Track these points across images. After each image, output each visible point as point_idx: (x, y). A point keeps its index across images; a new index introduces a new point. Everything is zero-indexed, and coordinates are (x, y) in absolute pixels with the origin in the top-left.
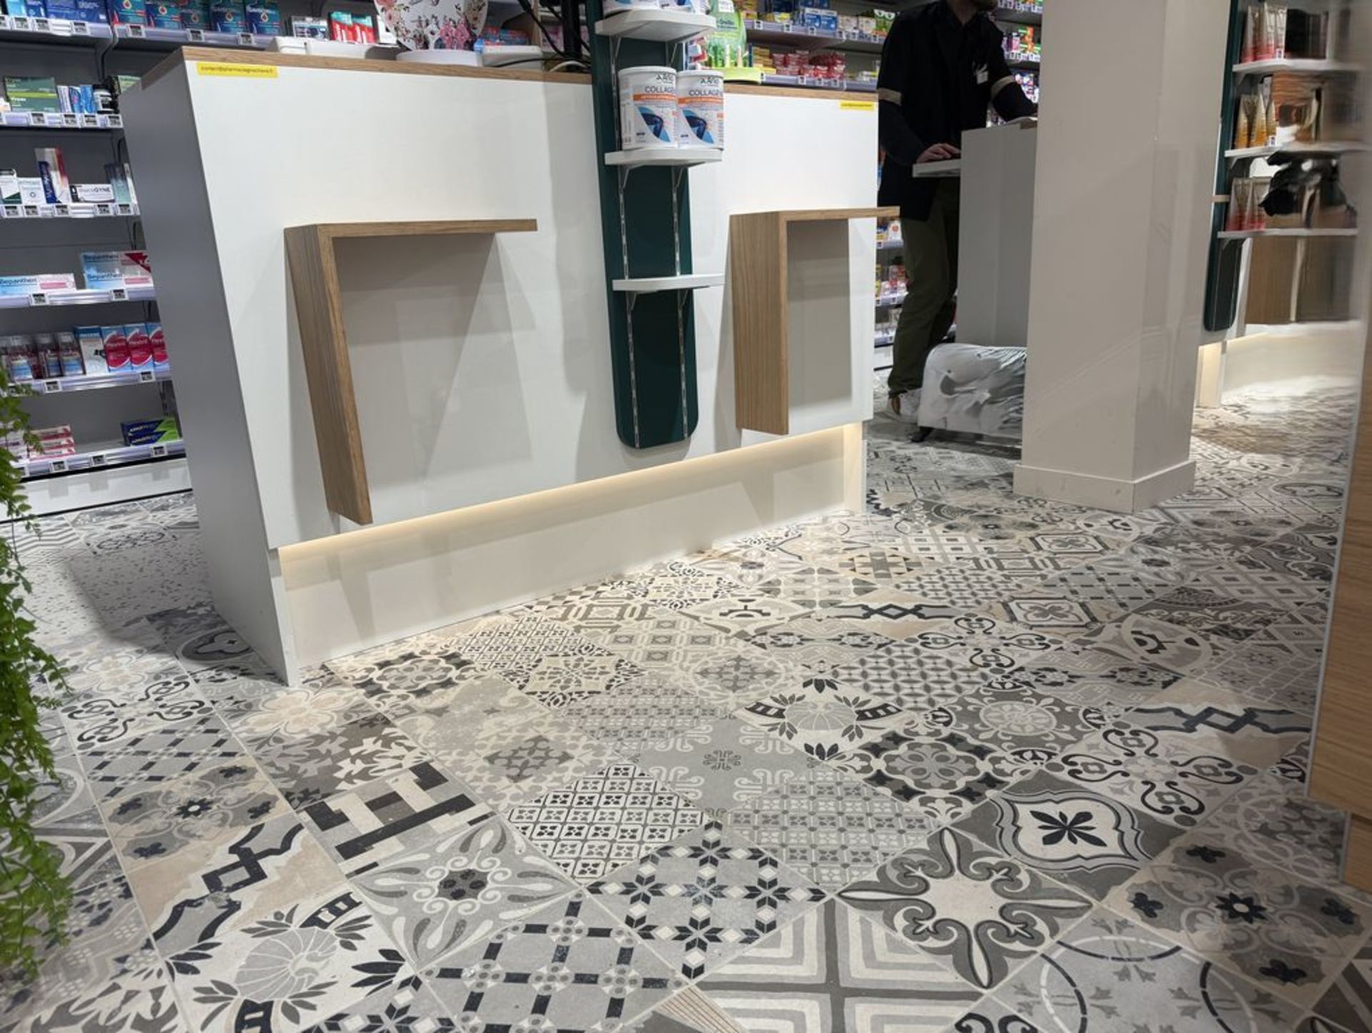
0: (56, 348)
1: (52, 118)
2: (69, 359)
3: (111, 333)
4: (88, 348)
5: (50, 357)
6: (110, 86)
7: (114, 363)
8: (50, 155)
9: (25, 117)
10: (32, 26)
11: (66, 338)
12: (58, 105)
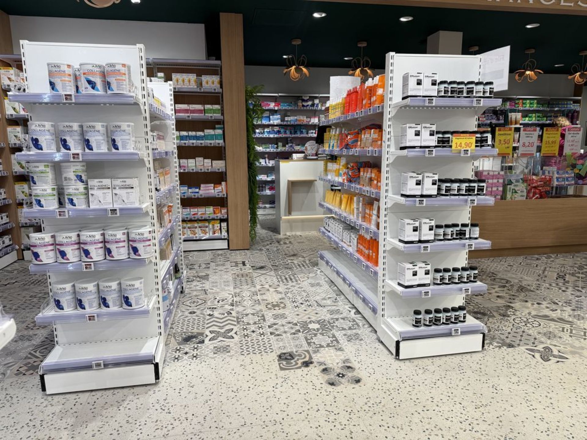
0: (262, 187)
1: (268, 150)
2: (264, 189)
3: (271, 185)
4: (267, 187)
5: (261, 188)
6: (277, 144)
7: (270, 190)
8: (266, 156)
9: (264, 150)
10: (267, 136)
11: (264, 185)
12: (269, 148)
